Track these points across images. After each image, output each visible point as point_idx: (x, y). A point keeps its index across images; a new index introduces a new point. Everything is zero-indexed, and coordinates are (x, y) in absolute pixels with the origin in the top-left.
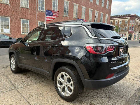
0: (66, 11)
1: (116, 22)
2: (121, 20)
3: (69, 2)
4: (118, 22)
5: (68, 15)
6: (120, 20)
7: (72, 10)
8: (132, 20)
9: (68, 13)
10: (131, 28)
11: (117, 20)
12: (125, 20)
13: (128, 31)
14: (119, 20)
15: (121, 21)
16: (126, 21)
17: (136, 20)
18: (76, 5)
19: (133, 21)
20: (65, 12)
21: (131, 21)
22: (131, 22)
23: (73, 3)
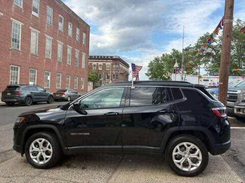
0: (16, 39)
1: (95, 66)
2: (101, 63)
3: (23, 24)
4: (97, 67)
5: (20, 48)
6: (99, 63)
7: (27, 39)
8: (116, 64)
9: (20, 44)
10: (116, 77)
11: (95, 63)
12: (107, 63)
13: (112, 80)
14: (97, 64)
15: (100, 65)
16: (108, 65)
17: (120, 65)
18: (35, 32)
19: (117, 66)
20: (13, 41)
21: (114, 66)
22: (114, 68)
23: (30, 28)
